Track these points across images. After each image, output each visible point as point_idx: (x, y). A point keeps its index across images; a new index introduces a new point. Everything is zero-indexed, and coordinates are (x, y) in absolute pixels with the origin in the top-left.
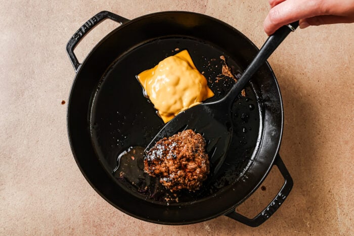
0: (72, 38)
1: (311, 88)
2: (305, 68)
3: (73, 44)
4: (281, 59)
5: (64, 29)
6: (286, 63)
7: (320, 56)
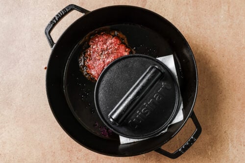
0: (49, 24)
1: (217, 61)
2: (215, 47)
3: (49, 29)
4: (198, 40)
5: (46, 15)
6: (201, 43)
7: (225, 39)
